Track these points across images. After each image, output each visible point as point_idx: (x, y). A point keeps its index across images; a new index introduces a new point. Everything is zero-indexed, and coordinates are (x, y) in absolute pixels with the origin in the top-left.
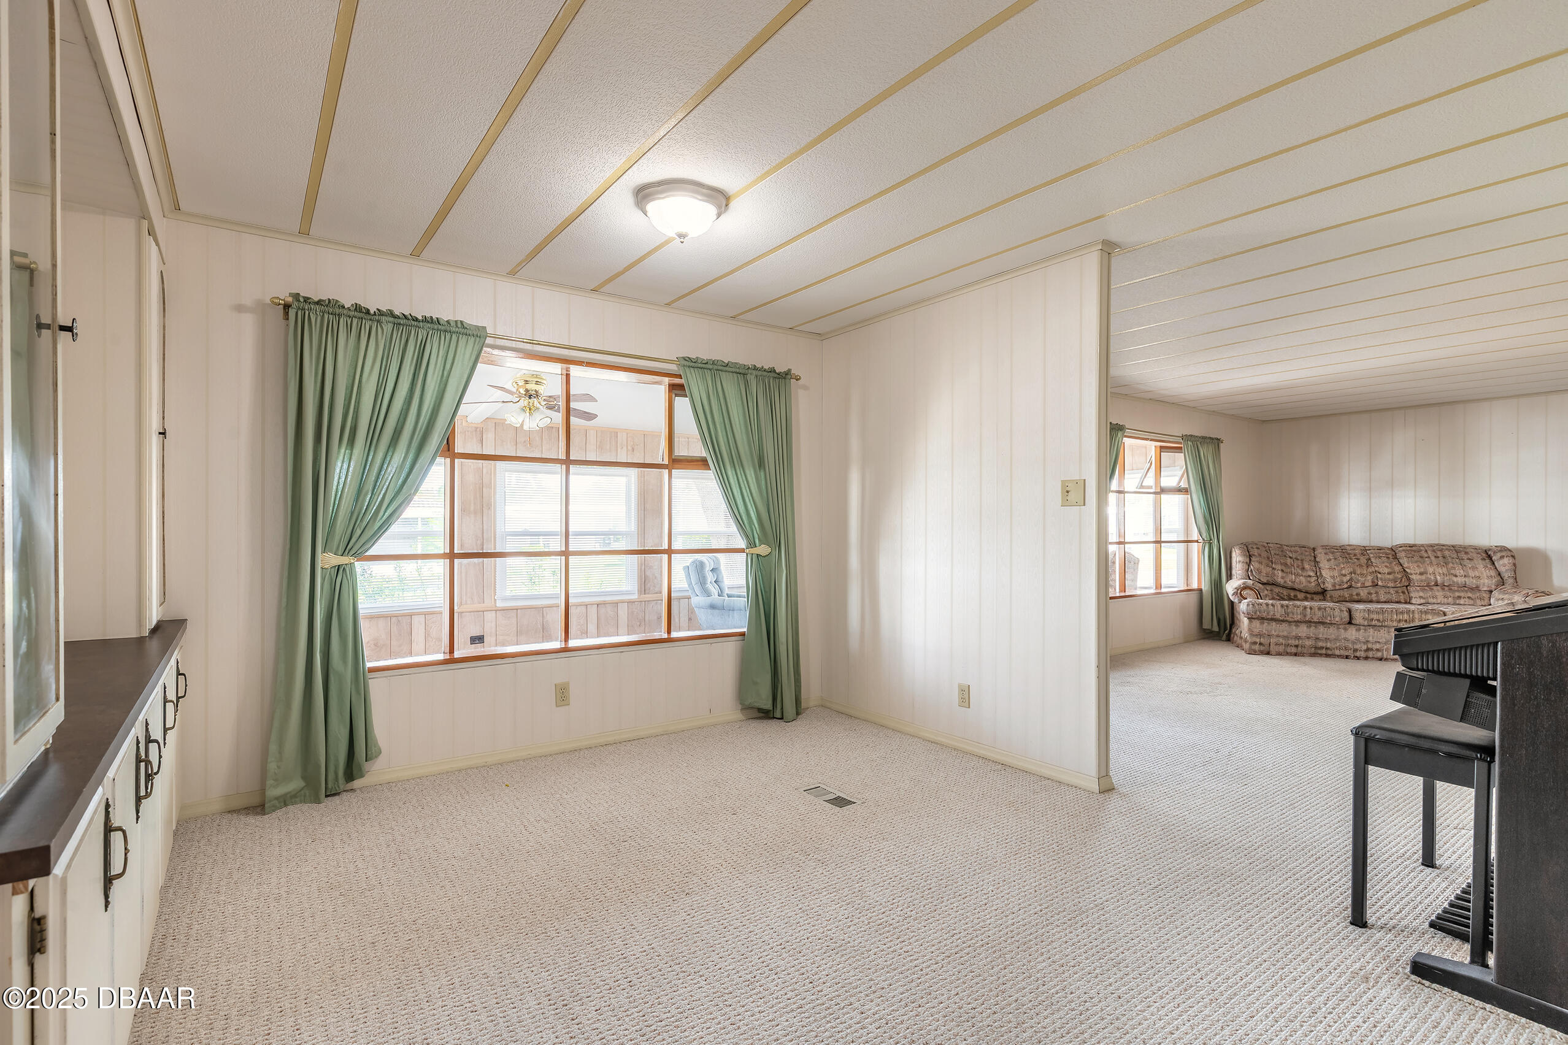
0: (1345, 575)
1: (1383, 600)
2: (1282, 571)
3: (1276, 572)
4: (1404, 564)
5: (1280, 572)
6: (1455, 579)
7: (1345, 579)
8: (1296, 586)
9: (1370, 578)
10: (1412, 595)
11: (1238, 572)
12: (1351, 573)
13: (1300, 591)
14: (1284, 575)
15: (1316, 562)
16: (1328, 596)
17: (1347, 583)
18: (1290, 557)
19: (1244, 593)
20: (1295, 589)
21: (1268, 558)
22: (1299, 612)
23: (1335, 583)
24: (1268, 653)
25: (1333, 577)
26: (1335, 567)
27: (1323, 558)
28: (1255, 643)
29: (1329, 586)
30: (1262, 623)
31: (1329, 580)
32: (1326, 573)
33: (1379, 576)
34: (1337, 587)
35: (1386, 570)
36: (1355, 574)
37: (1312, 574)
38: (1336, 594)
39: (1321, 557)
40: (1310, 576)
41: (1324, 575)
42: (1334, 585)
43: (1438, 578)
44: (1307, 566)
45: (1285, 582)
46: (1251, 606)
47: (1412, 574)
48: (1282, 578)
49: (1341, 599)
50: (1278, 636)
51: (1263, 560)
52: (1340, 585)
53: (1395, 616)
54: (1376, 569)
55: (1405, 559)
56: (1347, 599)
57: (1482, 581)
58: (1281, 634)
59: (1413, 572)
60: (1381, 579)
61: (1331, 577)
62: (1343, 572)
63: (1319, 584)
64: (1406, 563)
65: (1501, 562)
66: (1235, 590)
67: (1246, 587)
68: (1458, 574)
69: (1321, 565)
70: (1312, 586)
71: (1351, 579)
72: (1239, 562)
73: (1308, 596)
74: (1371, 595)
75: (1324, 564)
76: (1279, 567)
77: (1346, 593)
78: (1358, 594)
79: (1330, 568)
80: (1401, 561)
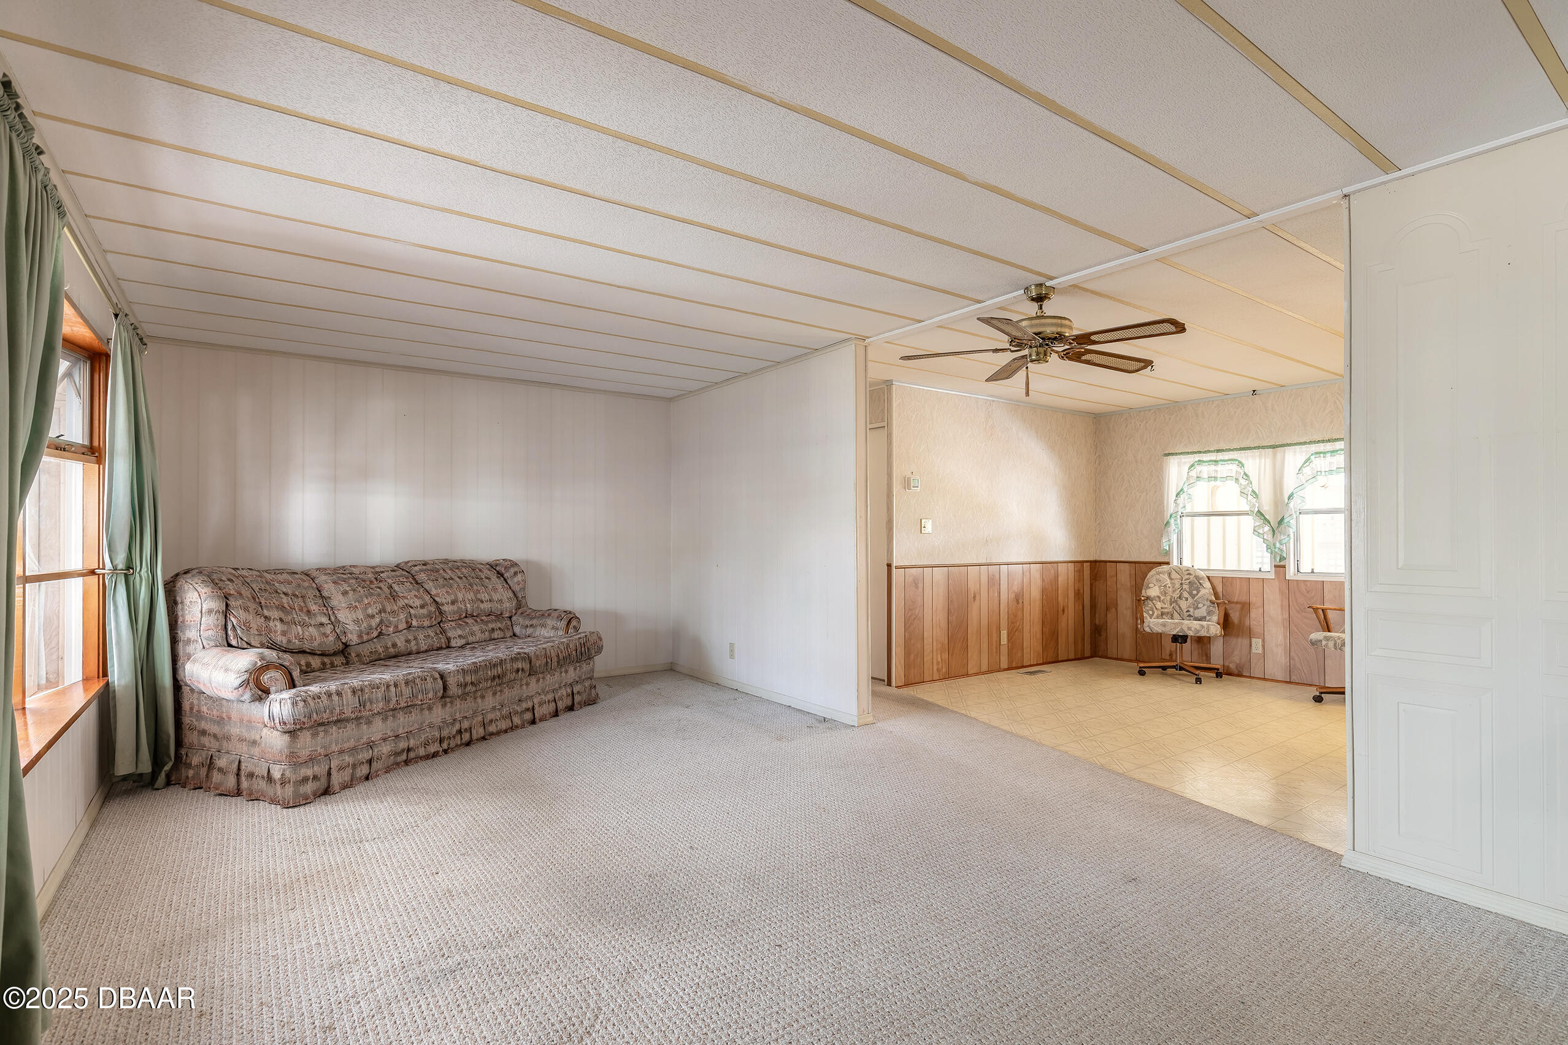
0: (373, 617)
1: (424, 647)
2: (281, 620)
3: (271, 624)
4: (431, 590)
5: (278, 624)
6: (482, 606)
7: (374, 622)
8: (307, 646)
9: (402, 616)
10: (450, 634)
11: (204, 634)
12: (380, 612)
13: (312, 653)
14: (285, 628)
15: (324, 599)
16: (353, 655)
17: (376, 629)
18: (286, 594)
19: (265, 678)
20: (303, 652)
21: (254, 599)
22: (380, 695)
23: (361, 630)
24: (327, 792)
25: (357, 621)
26: (357, 604)
27: (334, 591)
28: (305, 780)
29: (353, 638)
30: (315, 735)
31: (351, 627)
32: (344, 616)
33: (412, 611)
34: (365, 638)
35: (418, 603)
36: (385, 612)
37: (325, 620)
38: (365, 650)
39: (329, 589)
40: (322, 624)
41: (341, 619)
42: (360, 636)
43: (468, 606)
44: (314, 608)
45: (289, 641)
46: (301, 704)
47: (443, 605)
48: (284, 633)
49: (374, 657)
50: (341, 752)
51: (249, 604)
52: (368, 634)
53: (489, 672)
54: (406, 601)
55: (431, 584)
56: (382, 656)
57: (504, 605)
58: (346, 745)
59: (444, 601)
60: (416, 617)
61: (354, 621)
62: (370, 611)
63: (338, 637)
64: (433, 589)
65: (516, 580)
66: (246, 676)
67: (267, 667)
68: (484, 599)
69: (334, 602)
70: (331, 642)
71: (381, 622)
72: (210, 611)
73: (326, 660)
74: (410, 643)
75: (338, 600)
76: (275, 614)
77: (379, 647)
78: (394, 645)
79: (350, 607)
80: (426, 586)
